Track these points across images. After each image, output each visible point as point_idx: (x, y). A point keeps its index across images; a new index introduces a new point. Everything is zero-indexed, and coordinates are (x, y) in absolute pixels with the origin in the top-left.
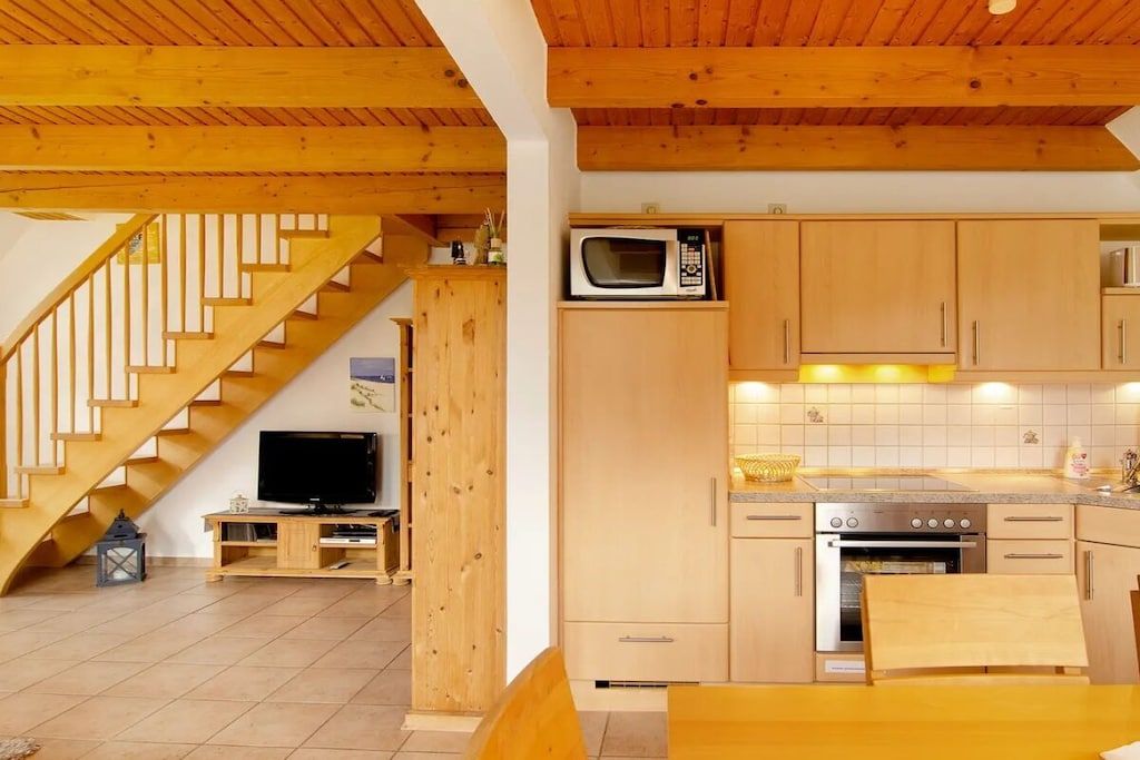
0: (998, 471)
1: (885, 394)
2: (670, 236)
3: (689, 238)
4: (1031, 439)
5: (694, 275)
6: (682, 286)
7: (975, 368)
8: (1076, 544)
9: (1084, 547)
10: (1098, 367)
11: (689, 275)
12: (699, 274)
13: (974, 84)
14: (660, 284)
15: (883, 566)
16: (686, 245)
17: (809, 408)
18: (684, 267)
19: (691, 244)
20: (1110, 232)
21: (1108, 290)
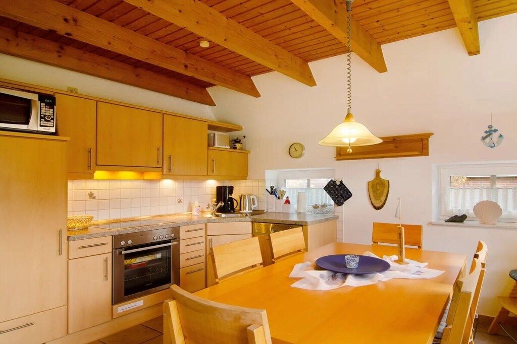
0: (169, 215)
1: (125, 185)
2: (34, 97)
3: (46, 101)
4: (180, 202)
5: (49, 121)
6: (41, 126)
7: (169, 174)
8: (206, 237)
9: (209, 238)
10: (206, 174)
11: (46, 120)
12: (52, 121)
13: (186, 66)
14: (27, 123)
15: (137, 260)
16: (44, 104)
17: (89, 192)
18: (42, 116)
19: (47, 104)
20: (211, 127)
21: (210, 148)
